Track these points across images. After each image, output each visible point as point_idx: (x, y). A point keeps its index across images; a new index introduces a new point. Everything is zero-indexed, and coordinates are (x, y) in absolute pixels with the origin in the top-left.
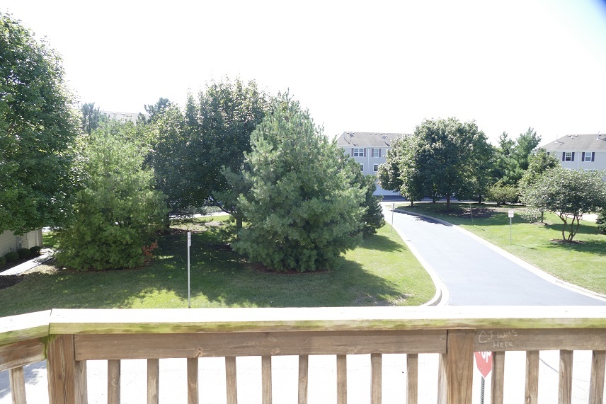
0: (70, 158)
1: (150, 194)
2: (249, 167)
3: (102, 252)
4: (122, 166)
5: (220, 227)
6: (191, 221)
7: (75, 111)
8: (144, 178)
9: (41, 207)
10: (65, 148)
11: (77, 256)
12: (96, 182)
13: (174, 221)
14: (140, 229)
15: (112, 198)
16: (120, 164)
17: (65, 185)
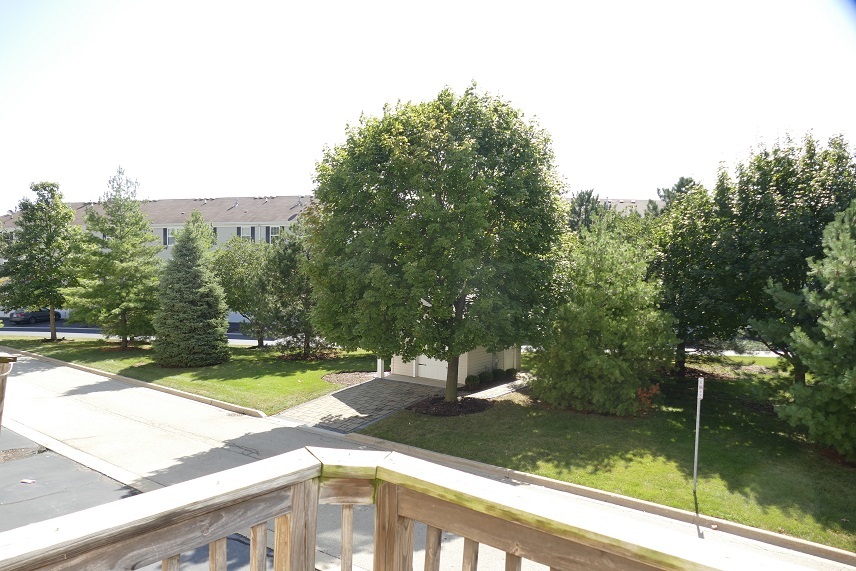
0: (553, 263)
1: (653, 314)
2: (818, 284)
3: (583, 387)
4: (617, 275)
5: (760, 376)
6: (718, 360)
7: (564, 203)
8: (645, 293)
9: (516, 321)
10: (548, 249)
11: (554, 388)
12: (583, 295)
13: (692, 357)
14: (636, 364)
15: (601, 317)
16: (615, 272)
17: (546, 296)
